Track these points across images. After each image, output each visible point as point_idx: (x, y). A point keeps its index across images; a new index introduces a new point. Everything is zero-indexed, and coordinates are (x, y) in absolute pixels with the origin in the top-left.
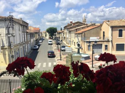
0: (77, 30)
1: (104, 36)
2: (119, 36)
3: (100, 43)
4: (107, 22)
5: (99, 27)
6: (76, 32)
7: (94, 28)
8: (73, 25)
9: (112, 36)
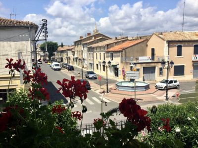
0: (109, 46)
1: (153, 54)
2: (178, 55)
3: (153, 65)
4: (159, 35)
5: (144, 42)
6: (107, 49)
7: (137, 44)
8: (93, 38)
9: (168, 54)
